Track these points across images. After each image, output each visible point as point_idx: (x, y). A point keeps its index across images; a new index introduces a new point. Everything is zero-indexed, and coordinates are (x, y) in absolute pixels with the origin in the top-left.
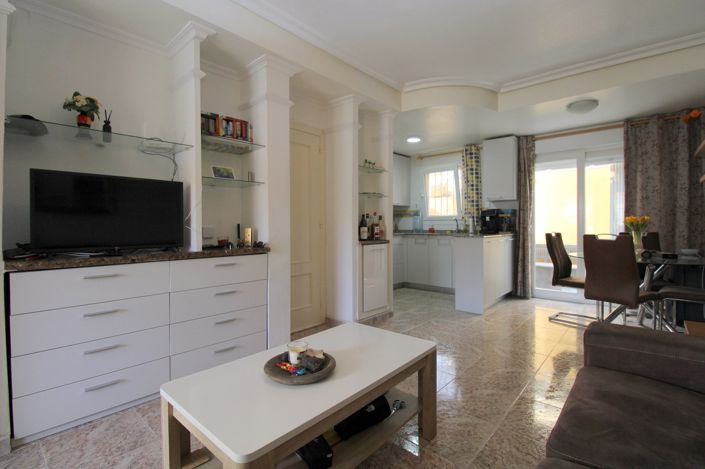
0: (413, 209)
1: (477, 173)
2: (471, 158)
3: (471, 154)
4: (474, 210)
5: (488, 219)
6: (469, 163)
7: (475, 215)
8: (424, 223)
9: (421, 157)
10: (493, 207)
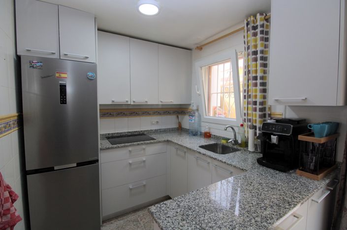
0: (193, 107)
1: (262, 58)
2: (255, 35)
3: (255, 28)
4: (256, 117)
5: (274, 139)
6: (252, 44)
7: (258, 125)
8: (203, 124)
9: (200, 48)
10: (291, 115)
